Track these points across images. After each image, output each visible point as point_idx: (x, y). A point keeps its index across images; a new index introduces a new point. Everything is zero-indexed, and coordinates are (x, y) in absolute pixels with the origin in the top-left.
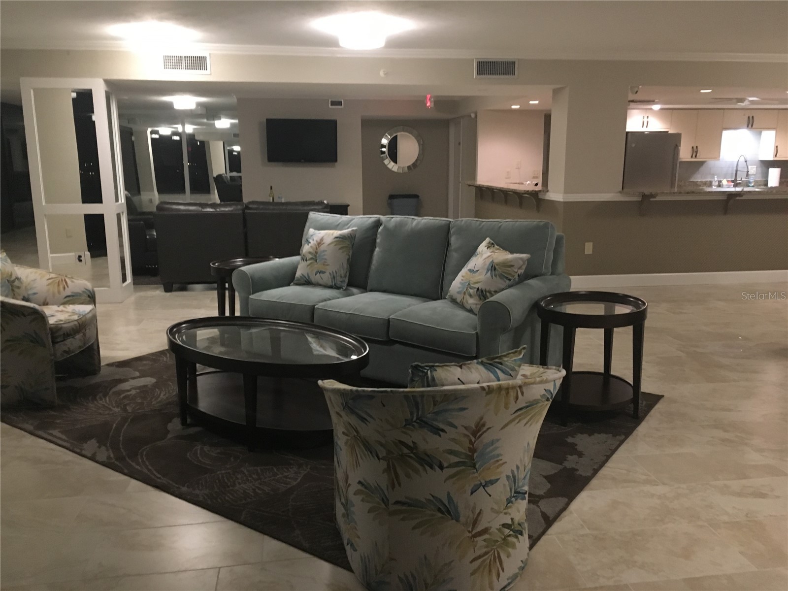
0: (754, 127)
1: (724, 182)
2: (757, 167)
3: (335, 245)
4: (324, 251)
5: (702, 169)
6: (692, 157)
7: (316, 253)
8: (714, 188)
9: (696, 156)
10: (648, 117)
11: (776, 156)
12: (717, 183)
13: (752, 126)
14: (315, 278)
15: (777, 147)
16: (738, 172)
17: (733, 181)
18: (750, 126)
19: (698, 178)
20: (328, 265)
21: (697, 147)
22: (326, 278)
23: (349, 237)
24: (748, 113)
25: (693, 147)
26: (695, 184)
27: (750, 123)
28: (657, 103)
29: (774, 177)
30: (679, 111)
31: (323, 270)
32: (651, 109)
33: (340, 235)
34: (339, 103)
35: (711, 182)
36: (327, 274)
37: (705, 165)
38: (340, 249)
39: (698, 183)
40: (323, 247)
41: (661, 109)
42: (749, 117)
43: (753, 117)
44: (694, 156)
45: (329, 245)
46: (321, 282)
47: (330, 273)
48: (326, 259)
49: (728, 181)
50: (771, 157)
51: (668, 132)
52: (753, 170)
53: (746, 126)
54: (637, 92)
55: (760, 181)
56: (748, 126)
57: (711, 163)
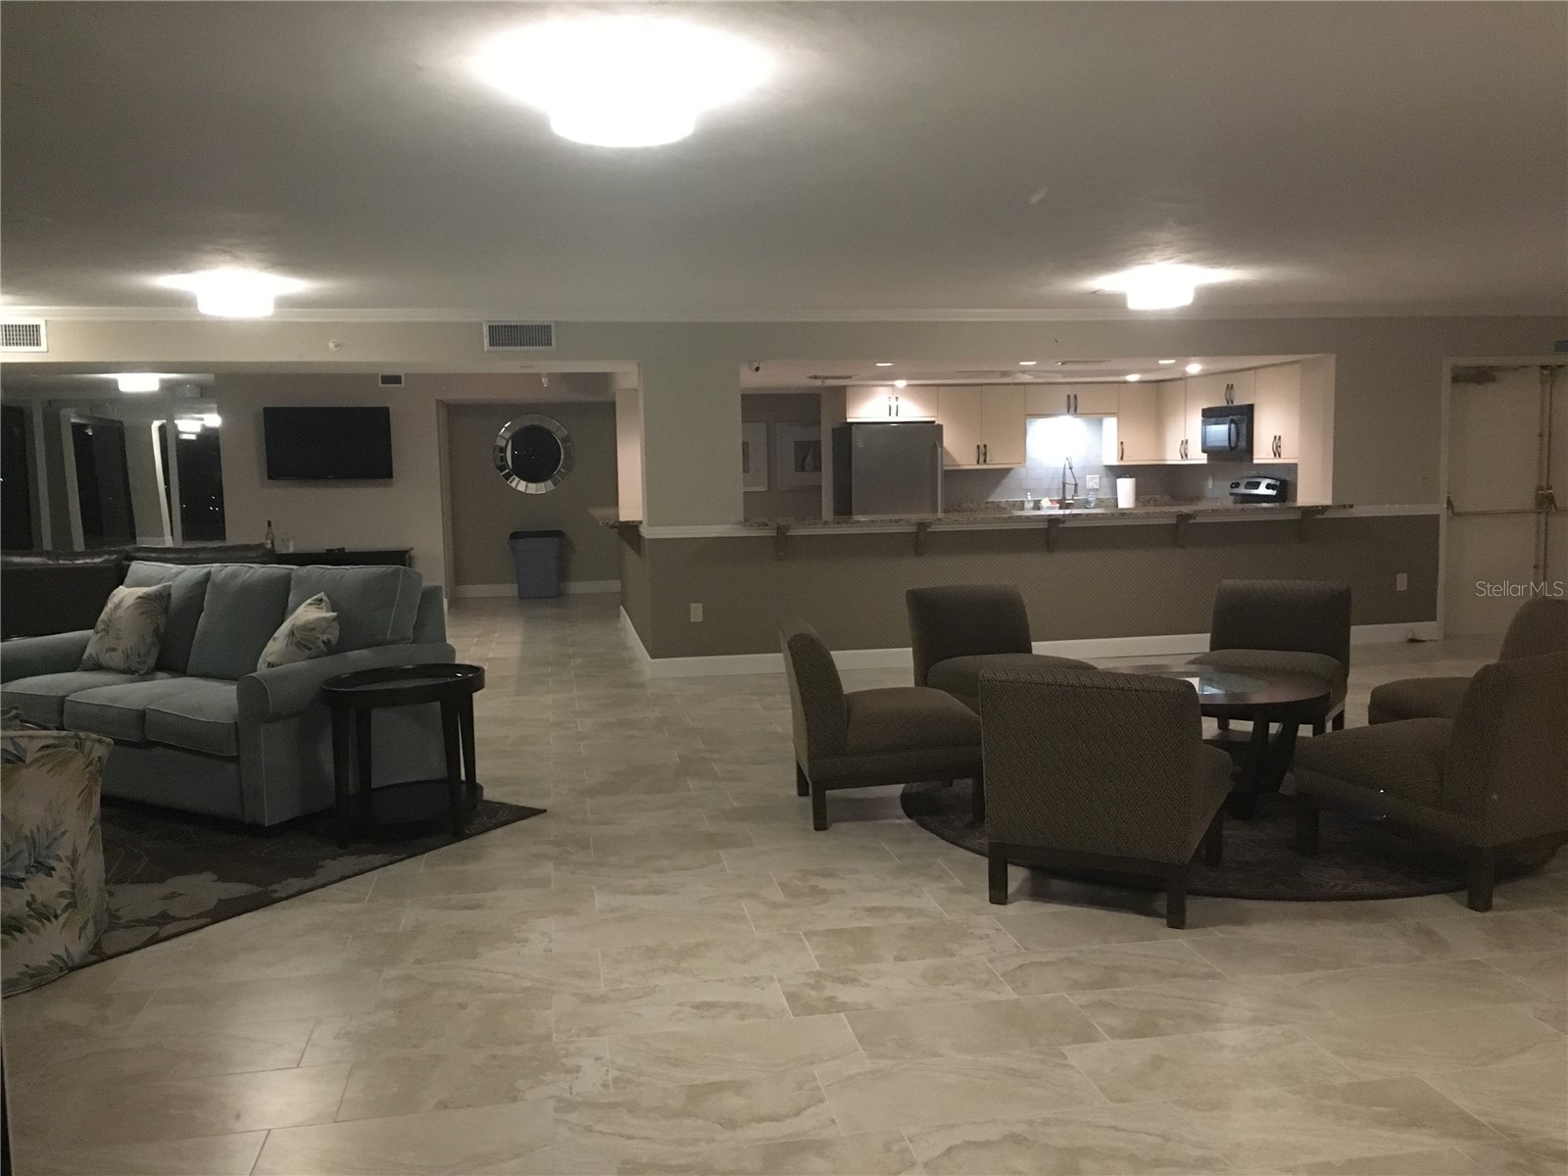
0: (1078, 412)
1: (1045, 502)
2: (1100, 478)
3: (135, 609)
4: (121, 617)
5: (1008, 482)
6: (978, 462)
7: (110, 621)
8: (1029, 511)
9: (985, 461)
10: (897, 398)
11: (1122, 458)
12: (1031, 505)
13: (1075, 410)
14: (106, 659)
15: (1122, 443)
16: (1067, 486)
17: (1059, 502)
18: (1072, 409)
19: (999, 497)
20: (121, 638)
21: (985, 446)
22: (116, 659)
23: (156, 596)
24: (1069, 390)
25: (978, 447)
26: (998, 507)
27: (1072, 407)
28: (901, 378)
29: (1126, 492)
30: (948, 388)
31: (115, 647)
32: (893, 386)
33: (145, 593)
34: (396, 379)
35: (1023, 502)
36: (119, 652)
37: (1012, 473)
38: (141, 614)
39: (1002, 505)
40: (120, 612)
41: (908, 386)
42: (1069, 397)
43: (1075, 397)
44: (982, 460)
45: (129, 607)
46: (112, 665)
47: (123, 652)
48: (119, 630)
49: (1051, 501)
50: (1114, 461)
51: (934, 422)
52: (1093, 481)
53: (1066, 409)
54: (757, 369)
55: (1108, 499)
56: (1068, 411)
57: (1020, 471)
